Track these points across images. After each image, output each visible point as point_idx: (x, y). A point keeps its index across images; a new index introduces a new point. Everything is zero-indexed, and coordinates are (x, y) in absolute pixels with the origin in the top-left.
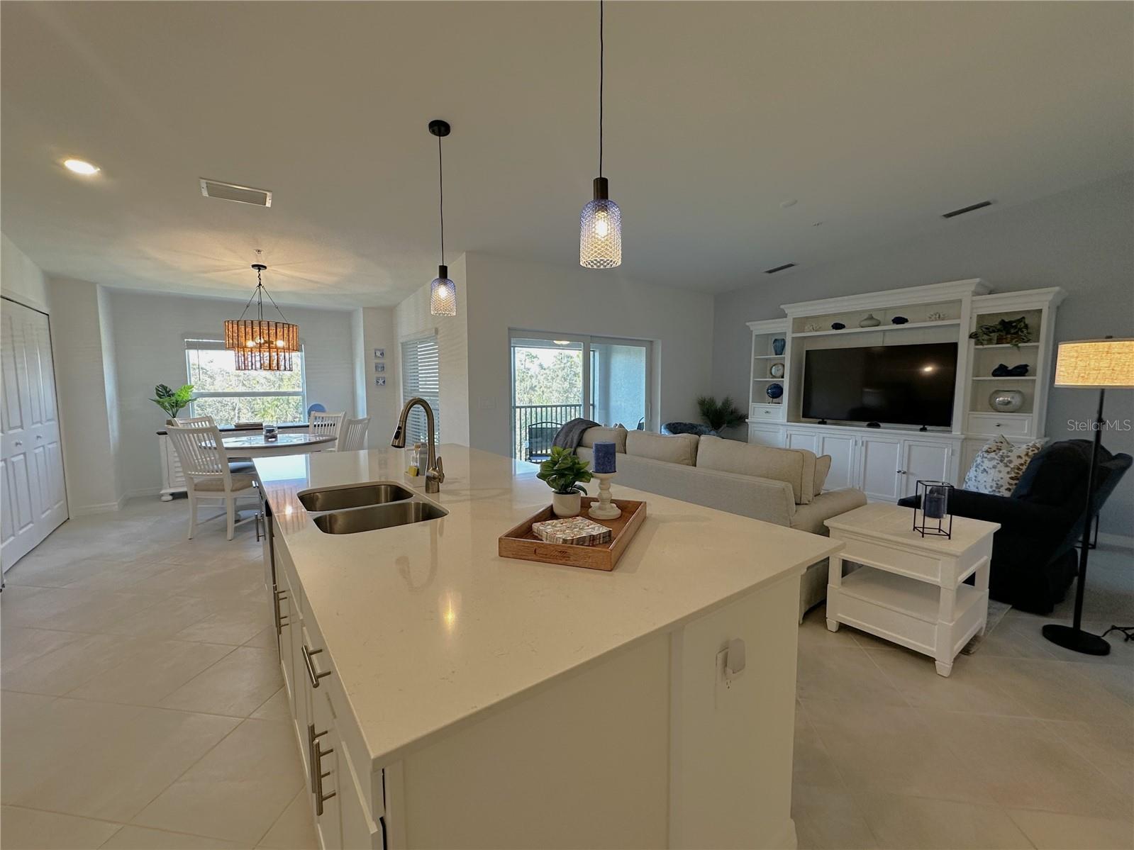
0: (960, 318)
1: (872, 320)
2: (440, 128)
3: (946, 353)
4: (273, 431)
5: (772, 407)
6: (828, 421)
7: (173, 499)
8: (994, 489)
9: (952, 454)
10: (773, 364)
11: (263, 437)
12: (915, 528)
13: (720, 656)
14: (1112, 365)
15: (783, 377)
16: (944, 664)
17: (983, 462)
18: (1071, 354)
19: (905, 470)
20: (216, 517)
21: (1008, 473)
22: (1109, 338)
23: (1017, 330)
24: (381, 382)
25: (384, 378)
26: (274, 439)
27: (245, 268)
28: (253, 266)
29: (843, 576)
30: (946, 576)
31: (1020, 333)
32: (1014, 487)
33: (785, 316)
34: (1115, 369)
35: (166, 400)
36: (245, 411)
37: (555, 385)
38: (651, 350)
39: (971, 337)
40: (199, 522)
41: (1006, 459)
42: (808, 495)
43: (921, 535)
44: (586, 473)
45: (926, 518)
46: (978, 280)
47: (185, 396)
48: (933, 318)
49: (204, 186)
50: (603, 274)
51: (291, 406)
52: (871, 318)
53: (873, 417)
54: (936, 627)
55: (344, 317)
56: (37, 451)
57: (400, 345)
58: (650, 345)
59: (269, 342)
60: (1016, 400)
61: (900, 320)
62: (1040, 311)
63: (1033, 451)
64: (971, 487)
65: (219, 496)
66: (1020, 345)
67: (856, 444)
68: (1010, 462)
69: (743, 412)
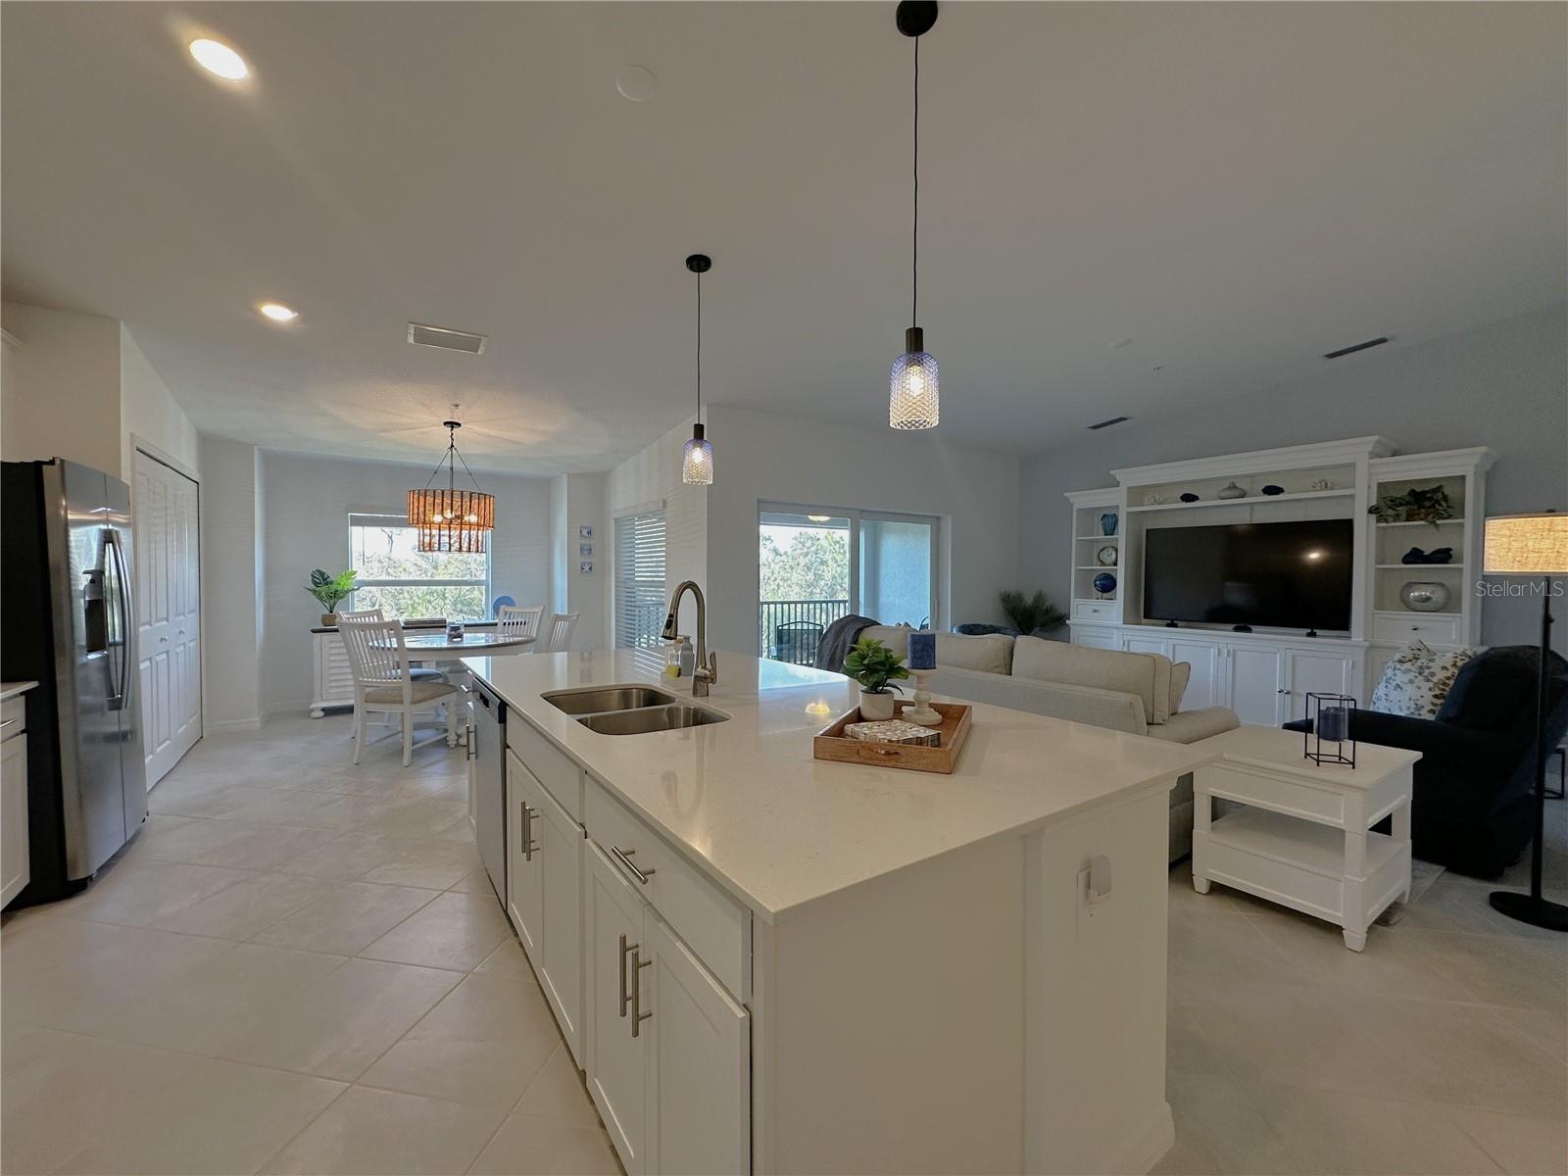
0: (1353, 487)
1: (1235, 490)
2: (699, 263)
3: (1339, 533)
4: (458, 628)
5: (1101, 604)
6: (1180, 623)
7: (326, 715)
8: (1413, 710)
9: (1353, 668)
10: (1101, 547)
11: (446, 636)
12: (1307, 754)
13: (1082, 877)
14: (1557, 547)
15: (1115, 564)
16: (1355, 934)
17: (1395, 675)
18: (1502, 532)
19: (1289, 689)
20: (388, 737)
21: (1430, 690)
22: (1551, 512)
23: (1433, 502)
24: (587, 568)
25: (591, 563)
26: (459, 639)
27: (435, 425)
28: (445, 423)
29: (1212, 821)
30: (1351, 817)
31: (1437, 506)
32: (1439, 708)
33: (1118, 485)
34: (1561, 550)
35: (323, 589)
36: (388, 608)
37: (795, 577)
38: (938, 528)
39: (1370, 511)
40: (367, 743)
41: (1427, 671)
42: (1162, 712)
43: (1316, 762)
44: (900, 669)
45: (1321, 740)
46: (1376, 438)
47: (345, 584)
48: (1318, 488)
49: (412, 332)
50: (915, 437)
51: (447, 601)
52: (1233, 487)
53: (1242, 619)
54: (1342, 884)
55: (541, 487)
56: (178, 650)
57: (613, 521)
58: (936, 522)
59: (461, 517)
60: (1438, 596)
61: (1272, 490)
62: (1463, 478)
63: (1461, 660)
64: (1381, 708)
65: (397, 709)
66: (1438, 522)
67: (1219, 655)
68: (1433, 674)
69: (1062, 610)
